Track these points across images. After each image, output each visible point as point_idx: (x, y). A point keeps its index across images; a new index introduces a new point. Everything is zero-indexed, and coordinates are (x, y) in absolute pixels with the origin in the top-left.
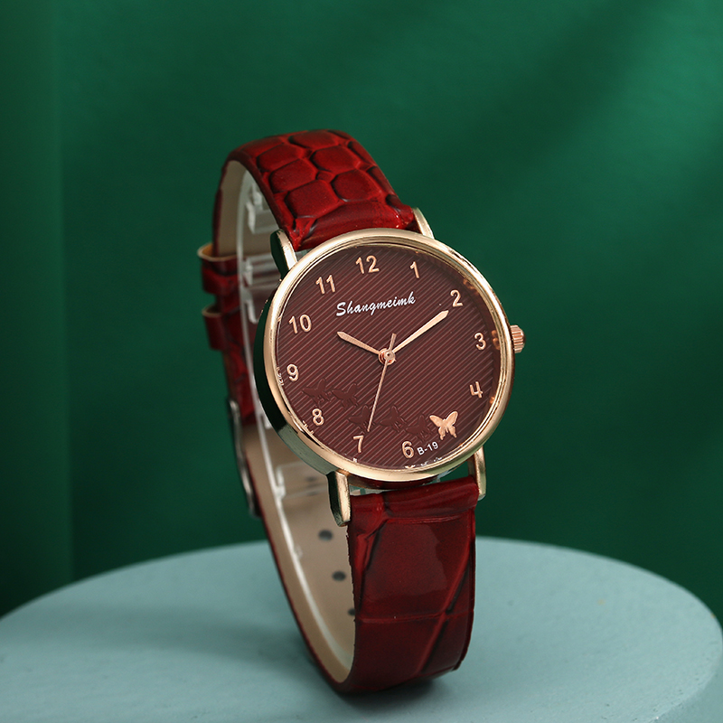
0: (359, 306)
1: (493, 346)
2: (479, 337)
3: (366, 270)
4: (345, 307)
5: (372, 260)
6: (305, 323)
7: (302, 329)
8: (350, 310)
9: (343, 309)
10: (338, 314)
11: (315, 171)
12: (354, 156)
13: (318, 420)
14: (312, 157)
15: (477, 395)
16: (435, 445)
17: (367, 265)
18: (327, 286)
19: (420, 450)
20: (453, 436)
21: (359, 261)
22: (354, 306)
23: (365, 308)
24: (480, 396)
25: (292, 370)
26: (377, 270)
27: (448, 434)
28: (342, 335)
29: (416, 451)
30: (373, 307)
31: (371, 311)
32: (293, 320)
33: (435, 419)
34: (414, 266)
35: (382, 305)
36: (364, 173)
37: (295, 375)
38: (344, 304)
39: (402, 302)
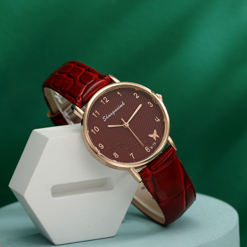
0: (109, 115)
1: (155, 104)
2: (149, 103)
3: (105, 102)
4: (105, 117)
5: (105, 99)
6: (96, 129)
7: (96, 132)
8: (107, 118)
9: (105, 118)
10: (104, 121)
11: (72, 79)
12: (81, 68)
13: (117, 156)
14: (69, 75)
15: (159, 121)
16: (155, 143)
17: (104, 101)
18: (96, 114)
19: (151, 147)
20: (158, 138)
21: (102, 101)
22: (107, 116)
23: (111, 114)
24: (160, 121)
25: (101, 145)
26: (108, 100)
27: (157, 138)
28: (109, 126)
29: (150, 149)
30: (113, 113)
31: (113, 114)
32: (92, 130)
33: (150, 136)
34: (118, 93)
35: (116, 110)
36: (87, 72)
37: (102, 147)
38: (104, 117)
39: (121, 106)
